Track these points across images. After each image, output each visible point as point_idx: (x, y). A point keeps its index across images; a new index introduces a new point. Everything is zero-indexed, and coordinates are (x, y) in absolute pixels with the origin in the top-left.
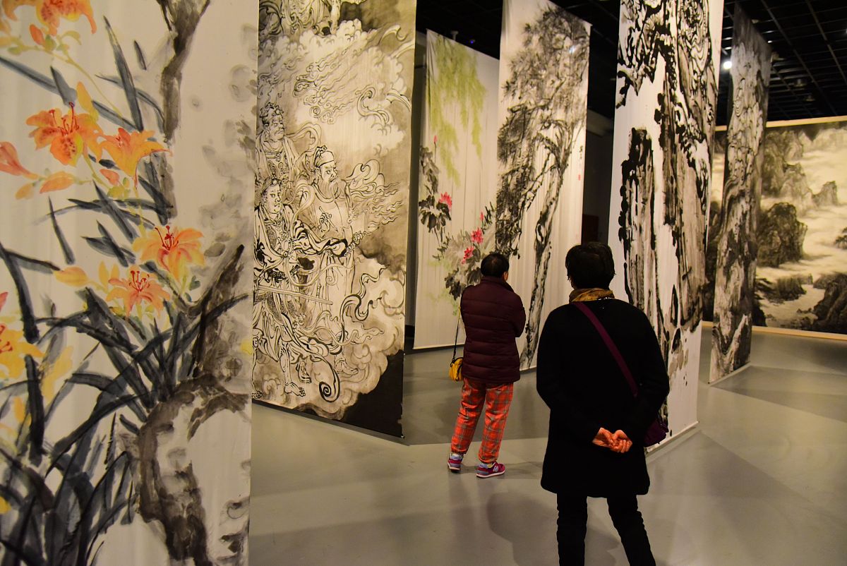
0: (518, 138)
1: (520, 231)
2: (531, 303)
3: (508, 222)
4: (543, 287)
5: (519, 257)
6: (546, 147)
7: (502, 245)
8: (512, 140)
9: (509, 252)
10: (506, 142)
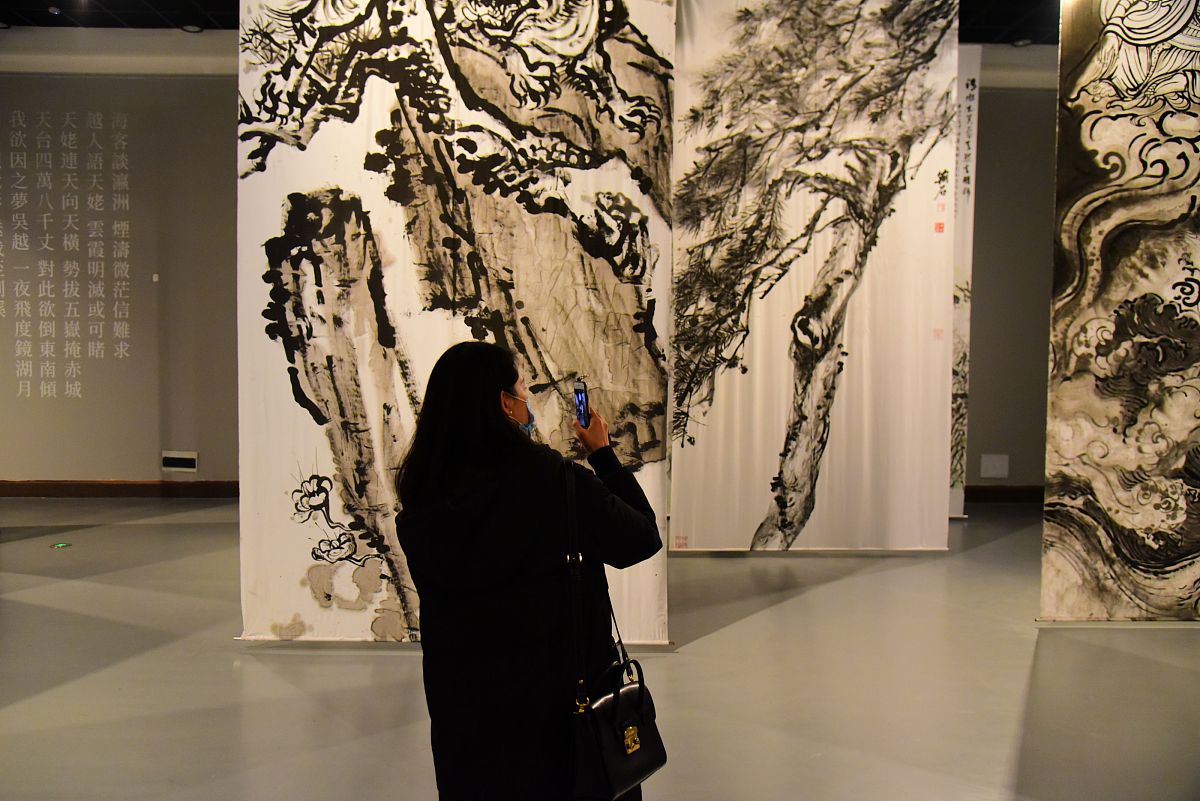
0: (729, 187)
1: (747, 330)
2: (787, 443)
3: (707, 317)
4: (824, 419)
5: (744, 370)
6: (816, 190)
7: (694, 353)
8: (711, 193)
9: (715, 363)
10: (697, 198)
